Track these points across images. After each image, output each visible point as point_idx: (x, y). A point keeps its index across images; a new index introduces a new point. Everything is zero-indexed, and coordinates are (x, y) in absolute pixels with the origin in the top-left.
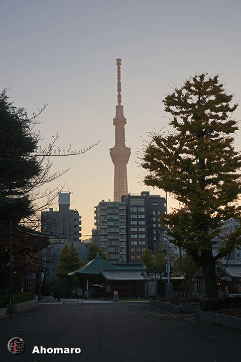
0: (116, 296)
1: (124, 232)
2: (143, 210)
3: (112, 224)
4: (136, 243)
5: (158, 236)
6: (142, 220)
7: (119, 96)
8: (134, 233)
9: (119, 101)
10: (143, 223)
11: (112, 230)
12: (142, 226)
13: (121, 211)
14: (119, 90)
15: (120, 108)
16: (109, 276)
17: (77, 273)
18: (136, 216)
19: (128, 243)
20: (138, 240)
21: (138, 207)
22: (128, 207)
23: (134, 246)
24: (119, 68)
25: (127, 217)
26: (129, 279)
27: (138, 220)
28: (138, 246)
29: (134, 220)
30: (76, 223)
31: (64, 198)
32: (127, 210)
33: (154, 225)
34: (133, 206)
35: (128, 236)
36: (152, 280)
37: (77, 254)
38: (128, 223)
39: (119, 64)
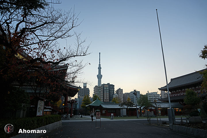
0: (112, 116)
1: (102, 95)
2: (108, 88)
3: (99, 92)
4: (106, 98)
5: (112, 96)
6: (108, 91)
7: (100, 62)
8: (105, 95)
9: (100, 63)
10: (108, 92)
11: (99, 94)
12: (108, 93)
13: (101, 88)
14: (100, 60)
15: (100, 65)
16: (104, 106)
17: (89, 105)
18: (106, 90)
19: (103, 98)
20: (106, 97)
21: (106, 87)
22: (104, 87)
23: (105, 99)
24: (100, 55)
25: (103, 90)
26: (113, 107)
27: (106, 91)
28: (106, 99)
29: (105, 91)
30: (88, 92)
31: (85, 84)
32: (103, 88)
33: (111, 93)
34: (105, 87)
35: (103, 96)
36: (124, 108)
37: (89, 99)
38: (103, 92)
39: (100, 54)
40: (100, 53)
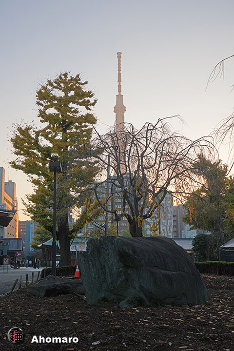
7: (120, 86)
9: (120, 91)
14: (119, 81)
15: (120, 98)
24: (119, 61)
39: (119, 57)
40: (119, 55)
